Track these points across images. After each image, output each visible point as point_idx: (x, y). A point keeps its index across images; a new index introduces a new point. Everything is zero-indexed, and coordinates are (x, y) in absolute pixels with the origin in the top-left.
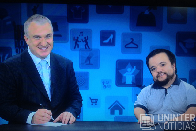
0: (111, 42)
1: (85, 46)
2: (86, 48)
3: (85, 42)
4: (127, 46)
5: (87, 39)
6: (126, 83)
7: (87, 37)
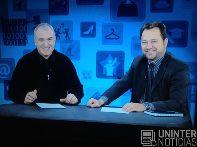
0: (92, 33)
1: (66, 37)
2: (67, 40)
3: (65, 34)
4: (107, 37)
5: (67, 30)
6: (107, 75)
7: (68, 28)
